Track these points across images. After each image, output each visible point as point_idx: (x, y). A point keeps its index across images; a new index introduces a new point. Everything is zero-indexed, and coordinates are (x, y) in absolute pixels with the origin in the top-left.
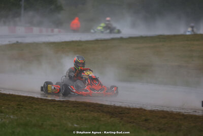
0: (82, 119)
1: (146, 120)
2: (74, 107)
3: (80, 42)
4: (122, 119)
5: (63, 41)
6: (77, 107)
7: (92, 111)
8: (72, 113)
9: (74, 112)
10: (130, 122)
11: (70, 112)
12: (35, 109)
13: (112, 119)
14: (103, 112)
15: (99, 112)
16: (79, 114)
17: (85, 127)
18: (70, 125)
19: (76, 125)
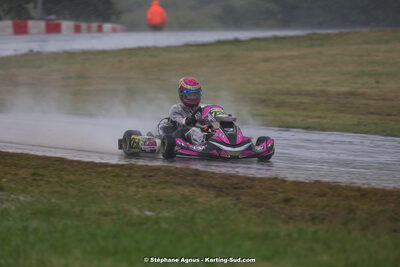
0: (160, 200)
1: (287, 201)
2: (144, 177)
3: (155, 48)
4: (238, 199)
6: (151, 176)
7: (179, 184)
8: (140, 190)
9: (144, 187)
10: (255, 206)
11: (137, 187)
12: (68, 182)
13: (219, 199)
14: (202, 186)
15: (193, 186)
16: (154, 191)
17: (167, 215)
18: (136, 212)
19: (148, 213)
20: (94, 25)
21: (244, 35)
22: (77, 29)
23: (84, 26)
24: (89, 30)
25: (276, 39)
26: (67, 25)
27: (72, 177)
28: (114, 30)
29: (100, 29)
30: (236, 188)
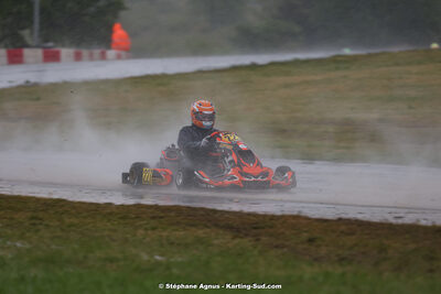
0: (172, 244)
1: (311, 241)
2: (153, 218)
3: (164, 76)
4: (258, 240)
5: (128, 75)
6: (162, 217)
7: (193, 225)
8: (149, 232)
9: (154, 229)
10: (277, 247)
11: (146, 229)
12: (69, 226)
13: (237, 241)
14: (216, 225)
15: (207, 227)
16: (165, 234)
17: (180, 260)
18: (145, 257)
19: (158, 258)
20: (97, 52)
21: (262, 59)
22: (78, 57)
23: (85, 52)
24: (91, 58)
25: (296, 62)
26: (66, 52)
27: (75, 221)
28: (119, 57)
29: (103, 57)
30: (255, 228)
